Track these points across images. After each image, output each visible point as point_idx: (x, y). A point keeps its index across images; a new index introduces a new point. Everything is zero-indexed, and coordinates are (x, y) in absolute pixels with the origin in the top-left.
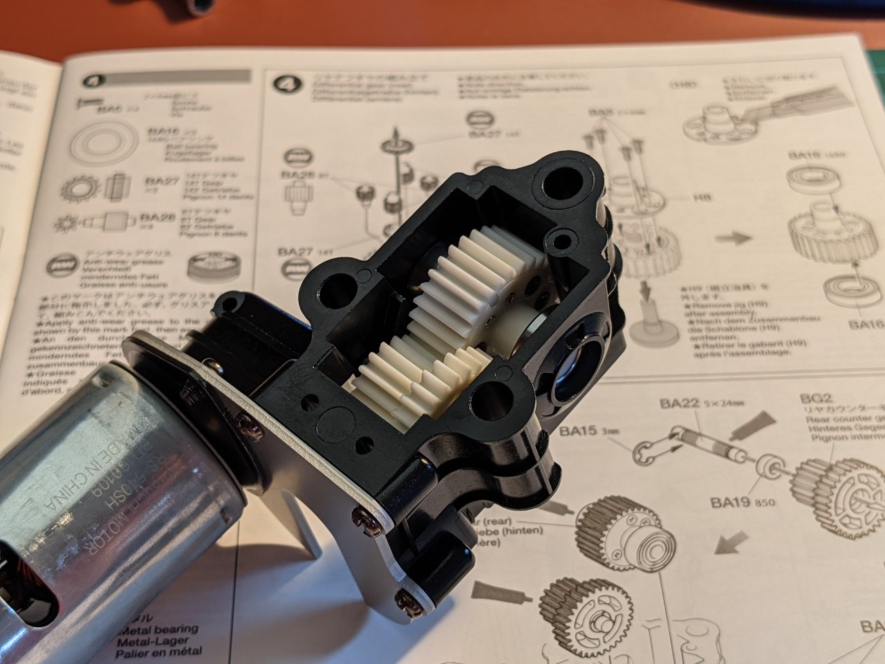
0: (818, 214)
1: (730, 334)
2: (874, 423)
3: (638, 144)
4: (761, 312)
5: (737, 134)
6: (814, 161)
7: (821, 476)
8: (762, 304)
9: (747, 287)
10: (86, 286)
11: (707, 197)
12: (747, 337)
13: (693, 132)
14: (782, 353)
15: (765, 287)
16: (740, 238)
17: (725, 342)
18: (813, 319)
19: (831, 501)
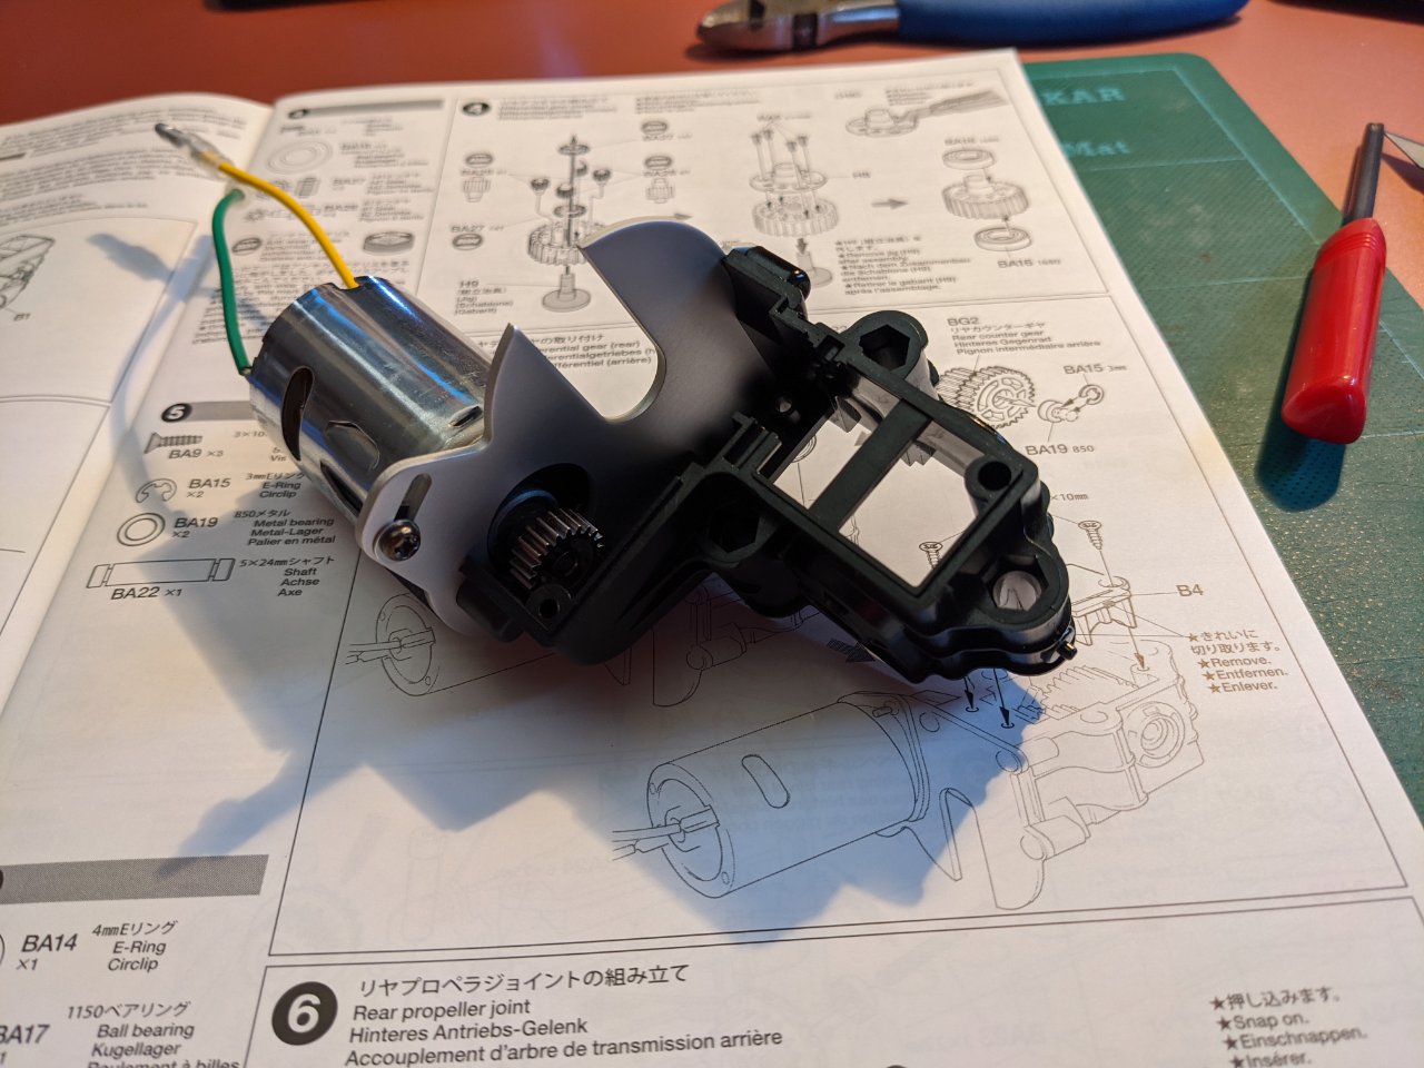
0: (970, 184)
1: (881, 275)
2: (1020, 337)
3: (803, 139)
4: (912, 257)
5: (896, 129)
6: (970, 145)
7: (965, 381)
8: (915, 251)
9: (900, 239)
10: (267, 260)
11: (866, 175)
12: (897, 277)
13: (856, 129)
14: (931, 288)
15: (917, 238)
16: (895, 203)
17: (877, 281)
18: (962, 261)
19: (973, 400)
